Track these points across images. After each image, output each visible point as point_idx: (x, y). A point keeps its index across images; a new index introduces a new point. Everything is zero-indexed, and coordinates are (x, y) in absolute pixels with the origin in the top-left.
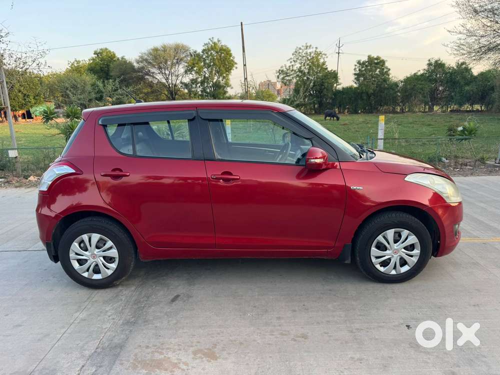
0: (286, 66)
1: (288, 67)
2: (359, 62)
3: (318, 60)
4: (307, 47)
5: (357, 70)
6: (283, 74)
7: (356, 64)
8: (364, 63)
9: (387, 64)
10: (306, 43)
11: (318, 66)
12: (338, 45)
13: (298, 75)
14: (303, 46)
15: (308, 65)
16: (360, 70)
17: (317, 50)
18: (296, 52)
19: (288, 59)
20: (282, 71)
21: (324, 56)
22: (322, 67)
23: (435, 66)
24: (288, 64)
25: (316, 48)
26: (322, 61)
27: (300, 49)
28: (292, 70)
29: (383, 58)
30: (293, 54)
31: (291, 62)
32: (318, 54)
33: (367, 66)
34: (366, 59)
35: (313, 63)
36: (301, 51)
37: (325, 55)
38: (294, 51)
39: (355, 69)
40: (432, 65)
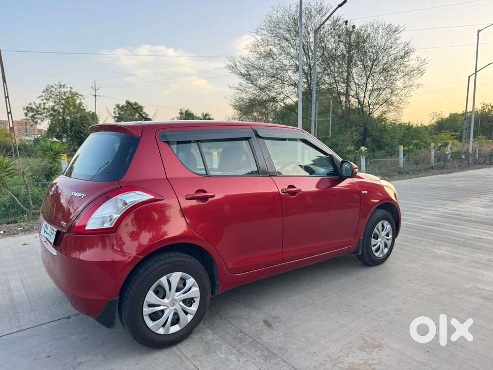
0: (35, 104)
1: (37, 105)
2: (118, 106)
3: (74, 101)
4: (60, 86)
5: (117, 113)
6: (33, 112)
7: (115, 107)
8: (122, 107)
9: (144, 110)
10: (59, 82)
11: (75, 106)
12: (94, 88)
13: (51, 115)
14: (55, 85)
15: (62, 104)
16: (119, 114)
17: (72, 90)
18: (47, 89)
19: (38, 96)
20: (31, 108)
21: (80, 97)
22: (79, 108)
23: (186, 115)
24: (38, 101)
25: (71, 88)
26: (78, 101)
27: (52, 87)
28: (44, 109)
29: (140, 104)
30: (44, 92)
31: (42, 100)
32: (74, 94)
33: (126, 110)
34: (124, 103)
35: (68, 102)
36: (53, 89)
37: (82, 96)
38: (45, 89)
39: (115, 112)
40: (183, 114)
